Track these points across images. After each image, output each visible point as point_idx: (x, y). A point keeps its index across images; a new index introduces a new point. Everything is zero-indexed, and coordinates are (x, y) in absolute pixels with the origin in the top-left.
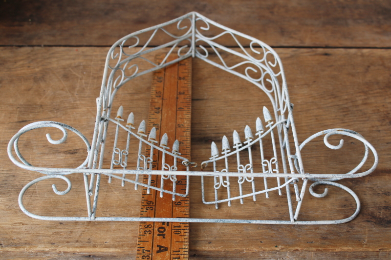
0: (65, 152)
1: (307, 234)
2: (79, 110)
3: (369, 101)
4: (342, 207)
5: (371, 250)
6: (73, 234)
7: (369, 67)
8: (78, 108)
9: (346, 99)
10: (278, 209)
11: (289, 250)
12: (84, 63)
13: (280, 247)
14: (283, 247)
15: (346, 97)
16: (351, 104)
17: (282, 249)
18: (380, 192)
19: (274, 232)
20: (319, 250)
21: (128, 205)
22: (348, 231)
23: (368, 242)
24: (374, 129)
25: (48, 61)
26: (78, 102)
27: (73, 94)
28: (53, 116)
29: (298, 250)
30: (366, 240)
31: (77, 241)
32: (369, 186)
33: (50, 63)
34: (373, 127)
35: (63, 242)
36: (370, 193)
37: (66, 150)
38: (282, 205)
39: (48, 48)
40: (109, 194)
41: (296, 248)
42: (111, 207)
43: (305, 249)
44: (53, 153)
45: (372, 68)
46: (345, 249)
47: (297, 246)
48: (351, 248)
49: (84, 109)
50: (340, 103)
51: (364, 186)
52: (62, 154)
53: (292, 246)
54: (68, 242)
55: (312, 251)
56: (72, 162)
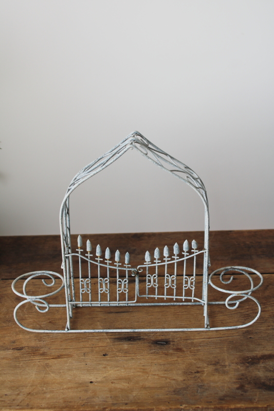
0: (13, 349)
1: (207, 397)
2: (27, 321)
3: (266, 309)
4: (239, 379)
5: (260, 406)
6: (15, 402)
7: (268, 286)
8: (26, 320)
9: (248, 309)
10: (185, 382)
11: (192, 408)
12: (33, 290)
13: (184, 405)
14: (186, 405)
15: (248, 307)
16: (252, 312)
17: (186, 407)
18: (272, 369)
19: (180, 396)
20: (216, 407)
21: (62, 382)
22: (242, 395)
23: (258, 401)
24: (270, 328)
25: (5, 289)
26: (26, 316)
27: (23, 311)
28: (5, 325)
29: (199, 407)
30: (257, 400)
31: (18, 405)
32: (263, 366)
33: (6, 290)
34: (269, 326)
35: (6, 406)
36: (263, 370)
37: (14, 347)
38: (188, 380)
39: (4, 280)
40: (47, 375)
41: (197, 406)
42: (47, 383)
43: (205, 406)
44: (4, 350)
45: (270, 286)
46: (239, 406)
47: (198, 404)
48: (243, 405)
49: (31, 320)
50: (243, 311)
51: (259, 366)
52: (10, 351)
53: (194, 404)
54: (10, 406)
55: (211, 408)
56: (18, 355)
